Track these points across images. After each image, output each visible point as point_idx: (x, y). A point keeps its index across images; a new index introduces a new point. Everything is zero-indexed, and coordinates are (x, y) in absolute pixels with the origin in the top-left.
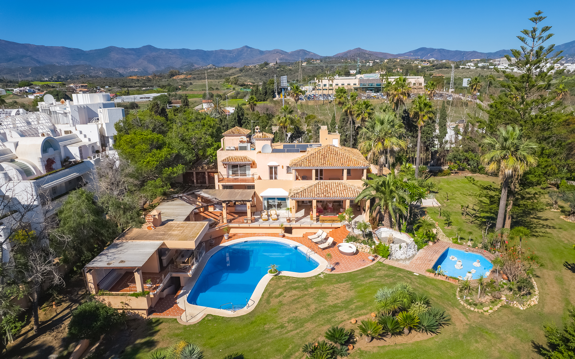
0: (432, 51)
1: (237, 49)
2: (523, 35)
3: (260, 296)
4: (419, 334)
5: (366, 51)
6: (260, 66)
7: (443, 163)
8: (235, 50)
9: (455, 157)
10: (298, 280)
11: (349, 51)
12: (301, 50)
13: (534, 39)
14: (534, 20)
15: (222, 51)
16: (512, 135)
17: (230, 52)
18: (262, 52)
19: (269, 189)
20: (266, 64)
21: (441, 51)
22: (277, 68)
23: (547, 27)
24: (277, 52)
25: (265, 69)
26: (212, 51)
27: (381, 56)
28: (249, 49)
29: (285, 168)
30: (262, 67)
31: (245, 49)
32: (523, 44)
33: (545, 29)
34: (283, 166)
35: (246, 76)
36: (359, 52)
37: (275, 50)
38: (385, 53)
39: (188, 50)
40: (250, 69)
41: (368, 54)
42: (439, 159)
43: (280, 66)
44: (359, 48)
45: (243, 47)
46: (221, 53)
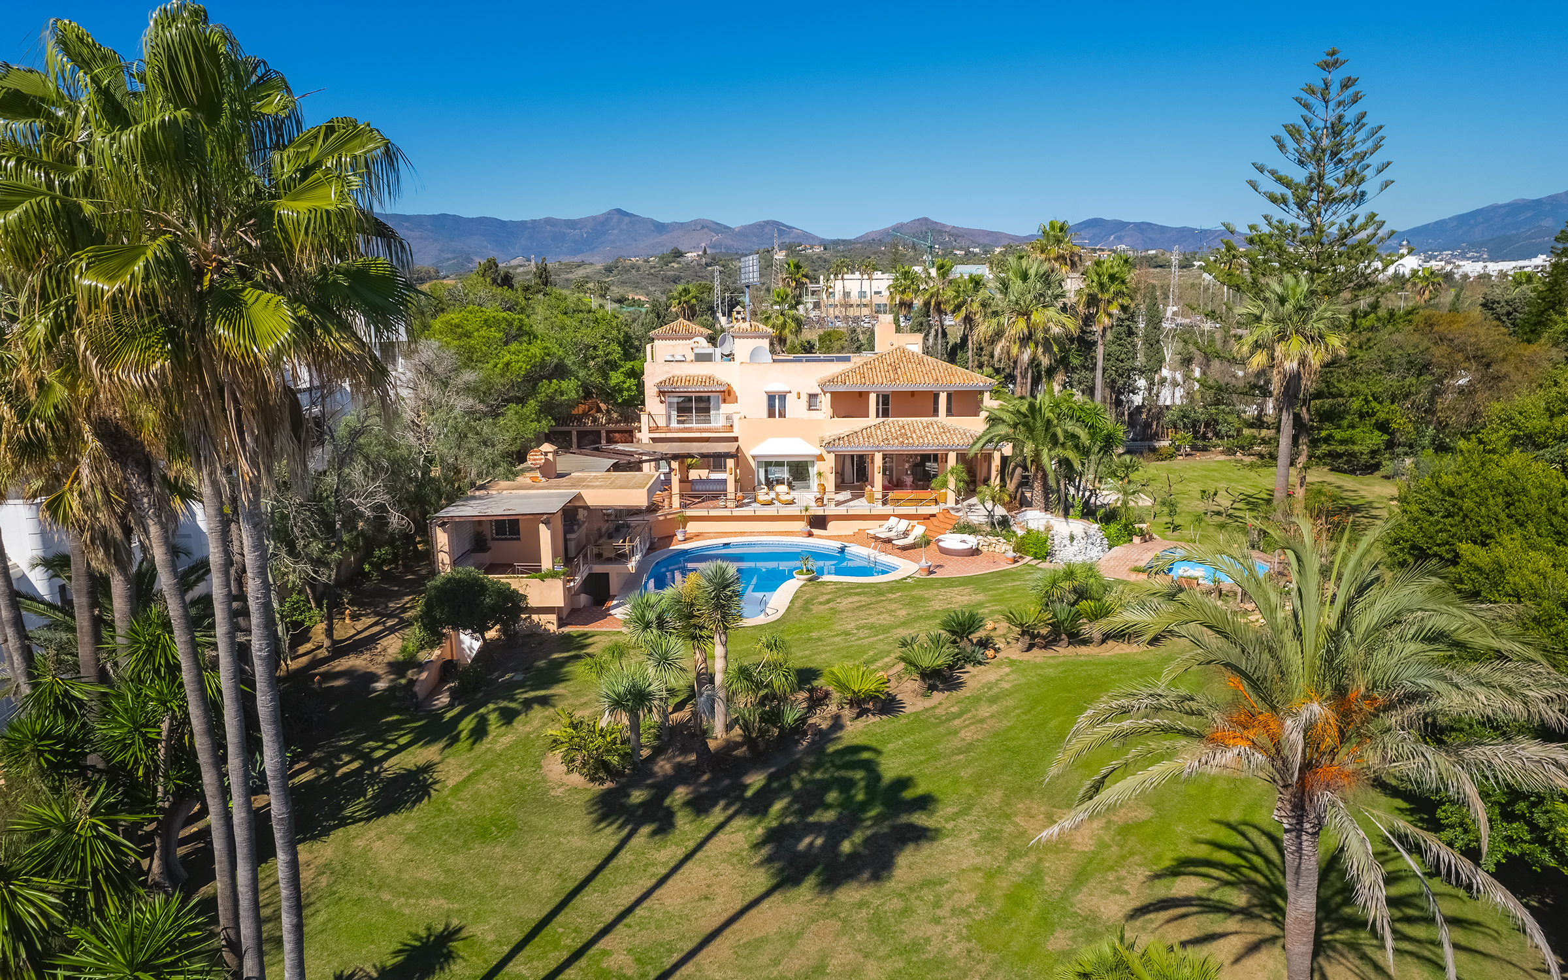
0: (1119, 228)
1: (594, 218)
2: (1304, 96)
3: (788, 604)
4: (1122, 645)
5: (943, 225)
6: (662, 258)
7: (1156, 434)
8: (587, 219)
9: (1184, 417)
10: (860, 585)
11: (898, 228)
12: (767, 222)
13: (1327, 102)
14: (1326, 66)
15: (549, 221)
16: (1294, 290)
17: (572, 224)
18: (660, 228)
19: (770, 440)
20: (678, 254)
21: (1143, 228)
22: (707, 265)
23: (1349, 79)
24: (703, 227)
25: (676, 266)
26: (524, 223)
27: (986, 241)
28: (626, 219)
29: (804, 398)
30: (665, 261)
31: (616, 217)
32: (1305, 112)
33: (1346, 84)
34: (799, 394)
35: (624, 283)
36: (924, 228)
37: (696, 222)
38: (996, 233)
39: (456, 219)
40: (633, 267)
41: (950, 235)
42: (1147, 425)
43: (714, 259)
44: (926, 219)
45: (609, 213)
46: (549, 228)
